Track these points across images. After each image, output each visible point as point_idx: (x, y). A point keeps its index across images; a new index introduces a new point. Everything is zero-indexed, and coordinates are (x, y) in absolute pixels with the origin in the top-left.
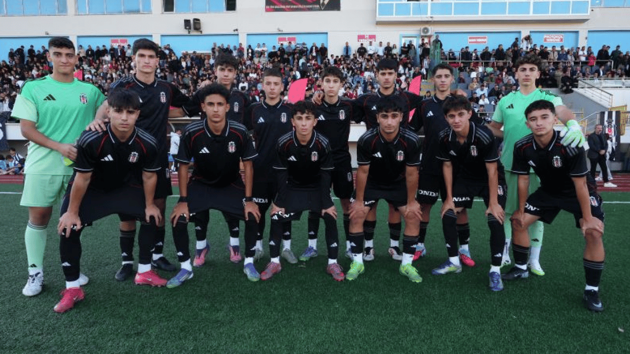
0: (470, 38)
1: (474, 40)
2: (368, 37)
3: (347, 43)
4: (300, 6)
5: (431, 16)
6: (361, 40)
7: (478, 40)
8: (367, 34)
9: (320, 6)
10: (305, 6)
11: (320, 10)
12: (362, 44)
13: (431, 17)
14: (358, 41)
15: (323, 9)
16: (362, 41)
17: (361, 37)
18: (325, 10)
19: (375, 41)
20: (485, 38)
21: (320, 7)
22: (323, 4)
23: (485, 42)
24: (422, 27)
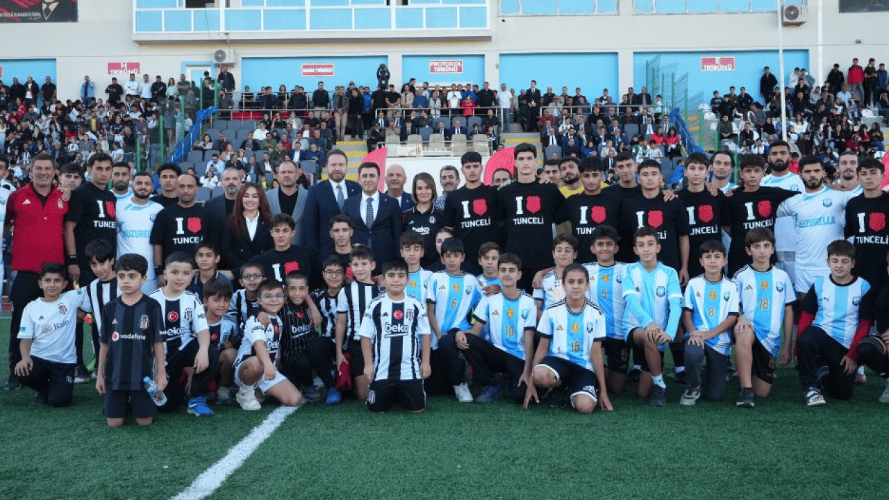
0: (306, 67)
1: (312, 70)
2: (126, 66)
3: (87, 78)
4: (7, 15)
5: (227, 32)
6: (115, 71)
7: (320, 70)
8: (124, 61)
9: (42, 14)
10: (15, 14)
11: (42, 20)
12: (114, 79)
13: (226, 34)
14: (110, 73)
15: (46, 19)
16: (115, 73)
17: (113, 66)
18: (49, 20)
19: (139, 73)
20: (331, 66)
21: (43, 16)
22: (47, 10)
23: (331, 74)
24: (214, 50)
